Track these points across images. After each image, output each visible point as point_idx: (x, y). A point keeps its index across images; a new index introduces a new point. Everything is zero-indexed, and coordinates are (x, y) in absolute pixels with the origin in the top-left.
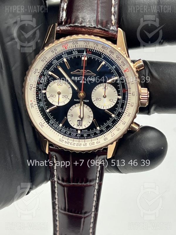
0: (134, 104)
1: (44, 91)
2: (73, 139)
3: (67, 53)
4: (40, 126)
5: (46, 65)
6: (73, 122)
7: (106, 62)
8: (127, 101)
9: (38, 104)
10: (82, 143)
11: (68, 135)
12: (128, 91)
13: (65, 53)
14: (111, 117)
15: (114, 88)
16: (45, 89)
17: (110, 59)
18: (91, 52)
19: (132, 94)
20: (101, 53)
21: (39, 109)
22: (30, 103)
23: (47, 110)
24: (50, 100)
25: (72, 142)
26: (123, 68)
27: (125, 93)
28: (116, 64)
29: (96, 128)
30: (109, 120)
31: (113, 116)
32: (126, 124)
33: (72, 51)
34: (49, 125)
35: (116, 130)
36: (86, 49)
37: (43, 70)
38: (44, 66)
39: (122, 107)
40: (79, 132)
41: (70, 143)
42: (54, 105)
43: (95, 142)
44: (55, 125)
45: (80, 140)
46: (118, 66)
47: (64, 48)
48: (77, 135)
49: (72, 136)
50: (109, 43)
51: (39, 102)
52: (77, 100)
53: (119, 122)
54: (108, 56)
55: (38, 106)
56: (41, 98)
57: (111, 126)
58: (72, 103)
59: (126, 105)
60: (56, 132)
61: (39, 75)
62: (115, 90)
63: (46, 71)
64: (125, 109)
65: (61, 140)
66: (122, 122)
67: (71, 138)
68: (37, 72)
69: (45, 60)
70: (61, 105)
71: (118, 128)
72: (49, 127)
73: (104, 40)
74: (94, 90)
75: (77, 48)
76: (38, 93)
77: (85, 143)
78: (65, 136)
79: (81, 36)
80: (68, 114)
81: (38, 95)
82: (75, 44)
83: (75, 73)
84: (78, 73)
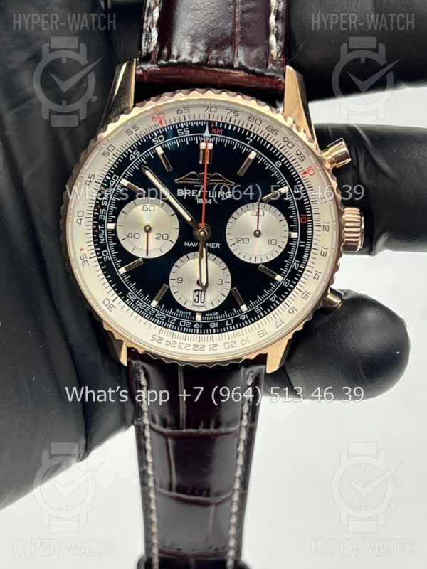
0: (328, 251)
1: (111, 226)
2: (185, 334)
3: (164, 133)
4: (105, 309)
5: (115, 163)
6: (185, 296)
7: (258, 153)
8: (311, 244)
9: (98, 256)
10: (207, 344)
11: (172, 325)
12: (314, 220)
13: (159, 134)
14: (274, 281)
15: (278, 212)
16: (114, 221)
17: (269, 145)
18: (222, 130)
19: (322, 227)
20: (246, 131)
21: (101, 267)
22: (79, 254)
23: (119, 270)
24: (127, 245)
25: (183, 342)
26: (300, 167)
27: (306, 224)
28: (283, 157)
29: (238, 308)
30: (268, 287)
32: (310, 296)
33: (175, 130)
34: (126, 303)
35: (286, 311)
36: (210, 123)
37: (107, 175)
38: (110, 166)
39: (300, 257)
40: (199, 318)
41: (177, 345)
42: (138, 258)
43: (238, 340)
44: (141, 302)
45: (201, 336)
46: (288, 162)
47: (157, 123)
48: (193, 324)
50: (265, 109)
51: (100, 251)
52: (191, 244)
53: (293, 292)
54: (264, 137)
55: (99, 260)
56: (105, 241)
57: (275, 302)
58: (179, 251)
59: (309, 253)
60: (144, 320)
61: (98, 188)
62: (282, 217)
63: (115, 178)
64: (307, 262)
65: (157, 338)
66: (301, 294)
67: (179, 331)
68: (93, 181)
69: (111, 153)
70: (152, 255)
71: (291, 307)
72: (127, 307)
73: (252, 103)
74: (231, 220)
75: (188, 122)
76: (98, 229)
77: (214, 343)
78: (166, 327)
79: (196, 95)
80: (172, 276)
81: (98, 234)
82: (184, 114)
83: (186, 180)
84: (192, 181)
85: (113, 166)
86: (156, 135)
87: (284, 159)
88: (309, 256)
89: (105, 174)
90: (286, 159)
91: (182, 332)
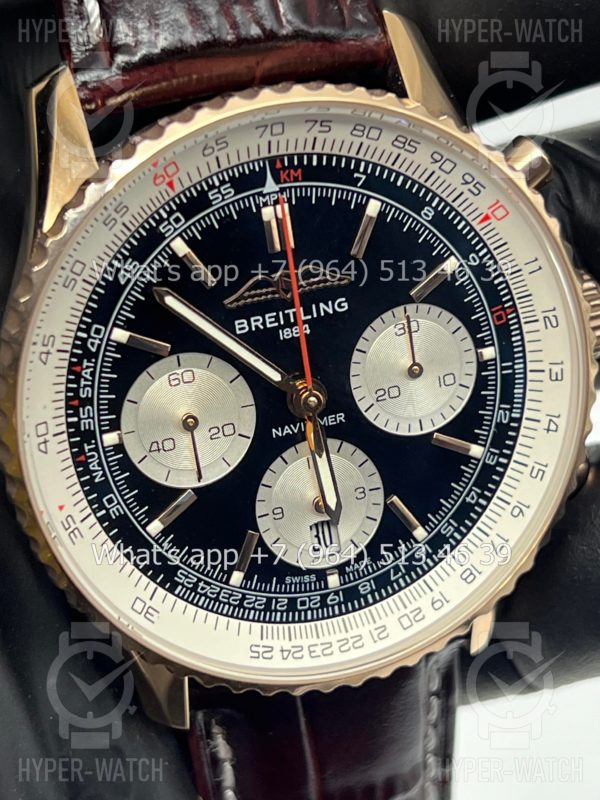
0: (566, 367)
1: (110, 439)
2: (313, 624)
3: (181, 207)
4: (140, 620)
5: (91, 299)
6: (293, 543)
7: (383, 202)
8: (525, 363)
9: (95, 511)
10: (364, 631)
11: (282, 612)
12: (520, 311)
13: (170, 213)
14: (467, 459)
15: (447, 315)
16: (115, 426)
17: (401, 178)
18: (300, 171)
19: (542, 320)
20: (349, 160)
21: (107, 533)
22: (59, 517)
23: (148, 528)
24: (154, 470)
25: (315, 640)
26: (472, 208)
27: (507, 325)
28: (435, 195)
29: (408, 537)
30: (458, 476)
31: (476, 450)
32: (549, 472)
33: (203, 194)
34: (178, 596)
35: (506, 514)
36: (272, 160)
37: (79, 329)
38: (82, 307)
39: (507, 397)
40: (334, 581)
41: (305, 652)
42: (183, 491)
43: (424, 602)
44: (209, 584)
45: (345, 617)
46: (447, 204)
47: (164, 186)
48: (324, 597)
49: (306, 611)
50: (387, 100)
51: (99, 500)
52: (287, 430)
53: (509, 472)
54: (389, 165)
55: (101, 520)
56: (104, 475)
57: (478, 504)
58: (263, 453)
59: (525, 384)
60: (223, 620)
61: (66, 364)
62: (456, 323)
63: (98, 331)
64: (523, 403)
65: (261, 650)
66: (527, 470)
67: (300, 621)
68: (53, 350)
69: (79, 279)
70: (211, 477)
71: (514, 503)
72: (181, 604)
73: (359, 95)
74: (356, 357)
75: (227, 170)
76: (85, 453)
77: (377, 625)
78: (270, 622)
79: (237, 105)
80: (260, 509)
81: (86, 464)
82: (216, 153)
83: (250, 297)
84: (260, 295)
85: (87, 307)
86: (165, 215)
87: (437, 200)
88: (525, 388)
89: (75, 327)
90: (441, 200)
91: (306, 621)
